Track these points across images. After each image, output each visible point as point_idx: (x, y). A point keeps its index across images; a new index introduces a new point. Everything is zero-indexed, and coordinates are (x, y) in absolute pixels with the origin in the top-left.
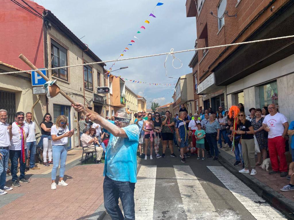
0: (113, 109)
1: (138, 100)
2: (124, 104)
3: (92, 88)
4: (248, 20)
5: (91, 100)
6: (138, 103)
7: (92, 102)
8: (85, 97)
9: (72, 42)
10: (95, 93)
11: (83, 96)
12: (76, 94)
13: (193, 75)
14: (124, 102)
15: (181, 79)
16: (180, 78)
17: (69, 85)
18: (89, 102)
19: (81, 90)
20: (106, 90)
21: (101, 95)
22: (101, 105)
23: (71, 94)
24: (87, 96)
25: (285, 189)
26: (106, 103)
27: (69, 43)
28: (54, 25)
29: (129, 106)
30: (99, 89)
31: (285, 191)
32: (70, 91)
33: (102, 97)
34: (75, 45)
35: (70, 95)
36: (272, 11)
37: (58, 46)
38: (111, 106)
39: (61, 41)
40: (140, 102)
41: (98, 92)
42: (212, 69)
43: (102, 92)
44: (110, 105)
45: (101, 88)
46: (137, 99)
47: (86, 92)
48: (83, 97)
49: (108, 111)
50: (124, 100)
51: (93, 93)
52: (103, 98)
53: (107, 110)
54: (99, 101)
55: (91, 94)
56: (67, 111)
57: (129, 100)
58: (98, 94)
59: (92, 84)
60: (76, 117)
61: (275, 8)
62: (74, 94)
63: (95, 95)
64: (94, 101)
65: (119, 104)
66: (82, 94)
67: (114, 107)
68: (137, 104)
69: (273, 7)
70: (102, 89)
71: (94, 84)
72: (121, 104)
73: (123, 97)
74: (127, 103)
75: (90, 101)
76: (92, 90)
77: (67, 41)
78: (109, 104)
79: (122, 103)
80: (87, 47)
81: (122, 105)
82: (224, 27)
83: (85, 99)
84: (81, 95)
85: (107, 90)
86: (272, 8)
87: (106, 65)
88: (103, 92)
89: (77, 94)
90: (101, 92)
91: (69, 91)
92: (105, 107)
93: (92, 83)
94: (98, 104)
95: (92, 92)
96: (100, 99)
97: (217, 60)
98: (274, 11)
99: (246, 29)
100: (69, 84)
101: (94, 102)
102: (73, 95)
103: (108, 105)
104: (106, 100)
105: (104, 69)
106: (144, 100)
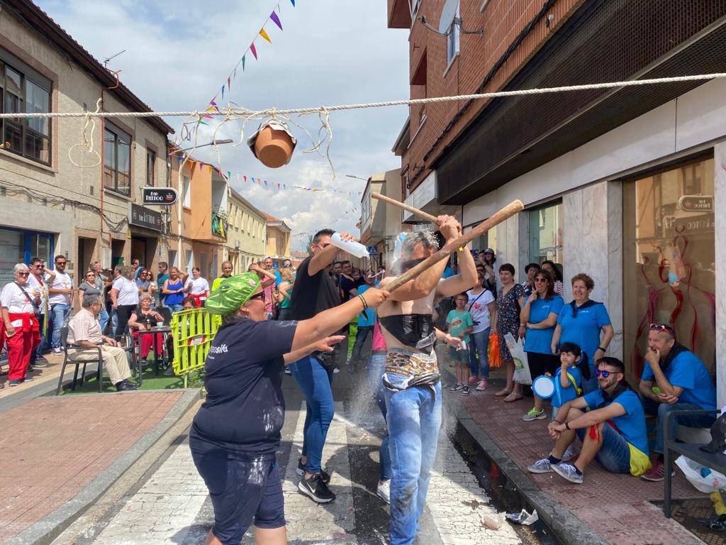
0: (188, 247)
1: (268, 227)
2: (223, 235)
3: (129, 190)
4: (503, 46)
5: (124, 221)
6: (268, 236)
7: (126, 227)
8: (105, 213)
9: (70, 62)
10: (137, 203)
11: (99, 209)
12: (76, 204)
13: (403, 175)
14: (222, 230)
15: (374, 182)
16: (370, 179)
17: (54, 178)
18: (115, 226)
19: (92, 193)
20: (167, 197)
21: (156, 208)
22: (154, 235)
23: (60, 202)
24: (112, 209)
25: (538, 468)
26: (168, 230)
27: (59, 62)
28: (10, 8)
29: (239, 243)
30: (147, 192)
31: (536, 471)
32: (57, 192)
33: (157, 215)
34: (78, 69)
35: (55, 205)
36: (548, 26)
37: (23, 68)
38: (185, 239)
39: (32, 54)
40: (273, 233)
41: (145, 201)
42: (430, 161)
43: (156, 201)
44: (181, 237)
45: (154, 191)
46: (265, 227)
47: (106, 198)
48: (99, 211)
49: (176, 251)
50: (221, 226)
51: (130, 204)
52: (161, 218)
53: (173, 249)
54: (148, 224)
55: (123, 204)
56: (43, 246)
57: (242, 225)
58: (145, 206)
59: (130, 179)
60: (73, 264)
61: (555, 18)
62: (67, 202)
63: (134, 206)
64: (130, 222)
65: (207, 236)
66: (97, 204)
67: (194, 242)
68: (264, 238)
69: (550, 17)
70: (156, 194)
71: (136, 180)
72: (213, 234)
73: (219, 219)
74: (230, 232)
75: (121, 224)
76: (129, 195)
77: (54, 57)
78: (180, 234)
79: (216, 233)
80: (116, 80)
81: (217, 238)
82: (457, 60)
83: (102, 218)
84: (92, 206)
85: (169, 197)
86: (548, 20)
87: (173, 132)
88: (159, 201)
89: (80, 203)
90: (153, 201)
91: (52, 193)
92: (165, 241)
93: (129, 177)
94: (143, 233)
95: (126, 201)
96: (152, 220)
97: (441, 139)
98: (552, 26)
99: (499, 66)
100: (52, 174)
101: (130, 226)
102: (66, 206)
103: (175, 236)
104: (169, 224)
105: (167, 141)
106: (283, 229)
